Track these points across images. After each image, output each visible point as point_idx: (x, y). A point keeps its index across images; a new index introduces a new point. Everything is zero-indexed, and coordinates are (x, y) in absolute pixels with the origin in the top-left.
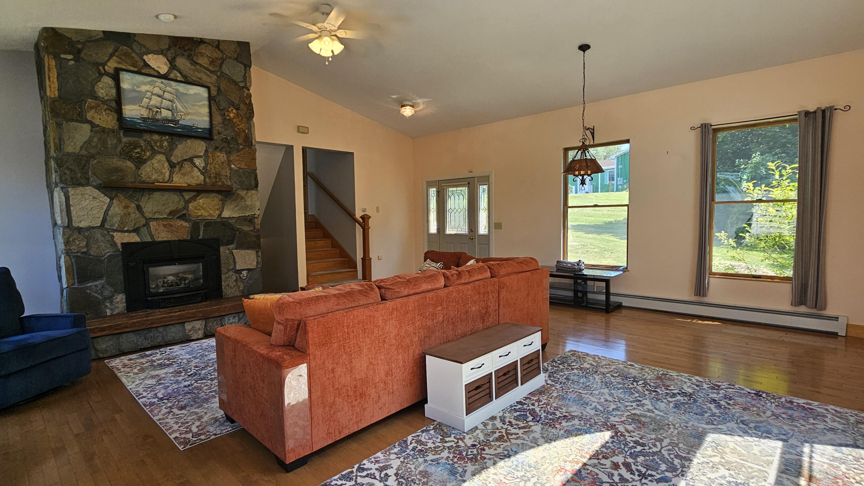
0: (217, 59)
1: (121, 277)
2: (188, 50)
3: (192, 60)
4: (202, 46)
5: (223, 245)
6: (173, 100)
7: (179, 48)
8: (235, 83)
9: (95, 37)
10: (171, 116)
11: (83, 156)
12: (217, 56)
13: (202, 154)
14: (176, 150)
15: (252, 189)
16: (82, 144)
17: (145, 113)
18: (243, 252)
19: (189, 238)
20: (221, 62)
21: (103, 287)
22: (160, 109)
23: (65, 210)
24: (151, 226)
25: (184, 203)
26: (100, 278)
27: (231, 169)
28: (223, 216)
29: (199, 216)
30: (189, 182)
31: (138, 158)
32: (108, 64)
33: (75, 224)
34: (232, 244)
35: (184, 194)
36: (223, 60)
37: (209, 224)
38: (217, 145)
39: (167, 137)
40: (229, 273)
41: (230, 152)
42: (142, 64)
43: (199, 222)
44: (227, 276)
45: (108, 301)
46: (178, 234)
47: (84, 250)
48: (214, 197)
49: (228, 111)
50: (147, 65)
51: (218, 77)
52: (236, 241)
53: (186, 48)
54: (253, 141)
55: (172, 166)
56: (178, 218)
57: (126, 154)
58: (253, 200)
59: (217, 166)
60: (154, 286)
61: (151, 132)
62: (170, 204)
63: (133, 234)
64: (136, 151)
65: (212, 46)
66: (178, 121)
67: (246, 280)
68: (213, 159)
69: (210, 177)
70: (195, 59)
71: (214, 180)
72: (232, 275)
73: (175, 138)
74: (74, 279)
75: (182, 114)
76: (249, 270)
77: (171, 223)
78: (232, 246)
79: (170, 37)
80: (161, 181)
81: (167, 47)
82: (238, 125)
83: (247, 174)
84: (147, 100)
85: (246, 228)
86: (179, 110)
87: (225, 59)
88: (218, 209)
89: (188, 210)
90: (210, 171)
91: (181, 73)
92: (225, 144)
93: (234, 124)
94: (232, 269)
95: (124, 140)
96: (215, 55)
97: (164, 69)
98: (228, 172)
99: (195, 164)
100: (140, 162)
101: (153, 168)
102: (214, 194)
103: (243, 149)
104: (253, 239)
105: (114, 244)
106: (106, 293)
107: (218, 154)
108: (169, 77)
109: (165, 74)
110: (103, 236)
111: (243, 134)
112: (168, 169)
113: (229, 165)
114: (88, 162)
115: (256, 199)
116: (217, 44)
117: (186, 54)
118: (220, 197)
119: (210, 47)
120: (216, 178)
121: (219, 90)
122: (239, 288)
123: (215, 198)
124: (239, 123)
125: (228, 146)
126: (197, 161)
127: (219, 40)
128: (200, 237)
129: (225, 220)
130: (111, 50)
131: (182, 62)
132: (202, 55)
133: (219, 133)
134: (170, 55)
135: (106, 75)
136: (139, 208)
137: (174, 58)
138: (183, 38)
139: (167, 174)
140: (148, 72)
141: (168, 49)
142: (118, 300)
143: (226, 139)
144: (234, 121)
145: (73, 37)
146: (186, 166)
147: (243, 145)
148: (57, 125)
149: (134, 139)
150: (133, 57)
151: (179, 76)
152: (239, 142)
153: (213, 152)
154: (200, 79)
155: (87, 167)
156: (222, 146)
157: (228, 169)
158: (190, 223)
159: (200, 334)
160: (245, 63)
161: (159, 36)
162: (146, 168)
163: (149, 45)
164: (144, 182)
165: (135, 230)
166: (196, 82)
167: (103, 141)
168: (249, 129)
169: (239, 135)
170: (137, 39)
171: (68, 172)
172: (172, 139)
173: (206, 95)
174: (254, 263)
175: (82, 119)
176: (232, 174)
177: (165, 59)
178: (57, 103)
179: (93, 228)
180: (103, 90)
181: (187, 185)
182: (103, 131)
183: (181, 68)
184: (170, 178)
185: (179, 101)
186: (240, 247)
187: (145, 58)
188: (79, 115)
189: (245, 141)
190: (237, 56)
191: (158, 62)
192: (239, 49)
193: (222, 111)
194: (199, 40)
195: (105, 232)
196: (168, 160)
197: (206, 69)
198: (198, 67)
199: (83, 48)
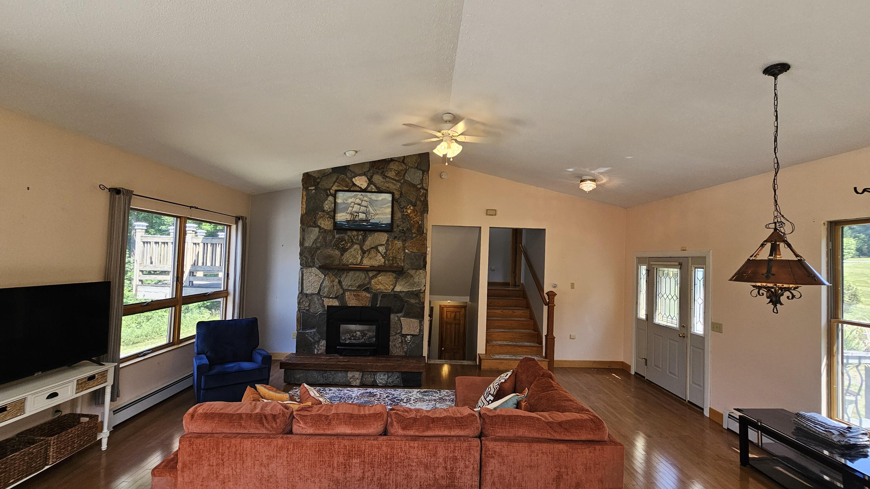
0: (401, 170)
1: (325, 329)
2: (382, 168)
3: (384, 175)
4: (392, 164)
5: (393, 313)
6: (368, 206)
7: (376, 169)
8: (414, 186)
9: (327, 172)
10: (365, 217)
11: (314, 248)
13: (384, 243)
14: (367, 242)
15: (421, 269)
16: (314, 240)
17: (349, 217)
18: (408, 320)
19: (370, 305)
20: (404, 172)
21: (314, 334)
22: (358, 213)
23: (301, 282)
24: (346, 295)
25: (368, 279)
26: (314, 328)
27: (405, 253)
28: (395, 290)
29: (379, 289)
30: (373, 264)
31: (343, 248)
32: (332, 188)
33: (305, 292)
34: (401, 312)
35: (369, 273)
36: (406, 170)
37: (385, 296)
38: (396, 235)
39: (362, 232)
40: (397, 336)
41: (405, 240)
42: (351, 184)
43: (377, 294)
45: (317, 344)
46: (362, 302)
47: (307, 308)
48: (389, 275)
49: (407, 208)
50: (354, 185)
51: (402, 184)
52: (404, 311)
53: (380, 167)
54: (425, 230)
55: (364, 252)
56: (363, 290)
57: (336, 246)
58: (420, 278)
59: (394, 252)
60: (343, 338)
61: (352, 230)
62: (359, 280)
63: (335, 300)
64: (342, 243)
65: (399, 161)
66: (369, 220)
67: (410, 343)
68: (392, 247)
69: (388, 260)
70: (386, 174)
71: (391, 262)
72: (399, 338)
73: (367, 233)
74: (301, 326)
75: (372, 215)
76: (413, 335)
77: (359, 294)
78: (401, 314)
79: (370, 162)
80: (355, 263)
81: (368, 169)
83: (417, 257)
84: (351, 208)
85: (413, 301)
86: (371, 212)
87: (408, 170)
88: (392, 285)
89: (371, 284)
90: (389, 255)
91: (375, 186)
92: (403, 234)
93: (410, 218)
94: (399, 333)
95: (337, 236)
96: (401, 168)
97: (364, 185)
98: (402, 256)
99: (379, 250)
100: (344, 250)
101: (351, 255)
102: (390, 273)
103: (416, 237)
104: (418, 310)
105: (323, 306)
106: (316, 338)
107: (396, 242)
108: (367, 190)
109: (365, 189)
110: (318, 300)
111: (417, 225)
112: (361, 255)
113: (404, 250)
114: (316, 252)
115: (423, 277)
116: (403, 160)
117: (380, 171)
118: (395, 275)
119: (397, 163)
120: (393, 260)
121: (401, 193)
122: (403, 349)
123: (391, 276)
124: (415, 217)
125: (405, 235)
126: (381, 249)
127: (405, 157)
128: (378, 306)
129: (397, 293)
130: (335, 179)
131: (377, 179)
132: (391, 170)
133: (398, 226)
134: (369, 175)
135: (330, 195)
136: (340, 282)
137: (372, 176)
138: (379, 161)
139: (360, 258)
140: (354, 190)
141: (368, 171)
142: (322, 344)
143: (403, 230)
144: (411, 216)
145: (316, 175)
146: (372, 252)
147: (416, 234)
148: (303, 230)
149: (342, 235)
150: (347, 181)
151: (374, 188)
152: (413, 232)
153: (393, 240)
154: (388, 188)
155: (314, 255)
156: (400, 236)
157: (402, 254)
158: (372, 295)
159: (358, 382)
160: (423, 169)
161: (364, 163)
162: (347, 255)
163: (357, 171)
164: (344, 265)
165: (336, 298)
166: (385, 191)
167: (324, 238)
168: (422, 220)
169: (414, 226)
170: (350, 168)
171: (304, 259)
172: (365, 233)
173: (390, 199)
174: (418, 330)
175: (316, 225)
176: (405, 257)
177: (366, 178)
178: (304, 217)
179: (314, 294)
180: (328, 205)
181: (370, 266)
182: (325, 232)
183: (376, 182)
184: (361, 261)
185: (372, 206)
186: (406, 315)
187: (353, 180)
188: (314, 223)
189: (418, 230)
190: (418, 164)
191: (361, 182)
192: (419, 159)
193: (402, 209)
194: (390, 160)
195: (320, 297)
196: (361, 249)
197: (393, 179)
198: (388, 179)
199: (320, 181)
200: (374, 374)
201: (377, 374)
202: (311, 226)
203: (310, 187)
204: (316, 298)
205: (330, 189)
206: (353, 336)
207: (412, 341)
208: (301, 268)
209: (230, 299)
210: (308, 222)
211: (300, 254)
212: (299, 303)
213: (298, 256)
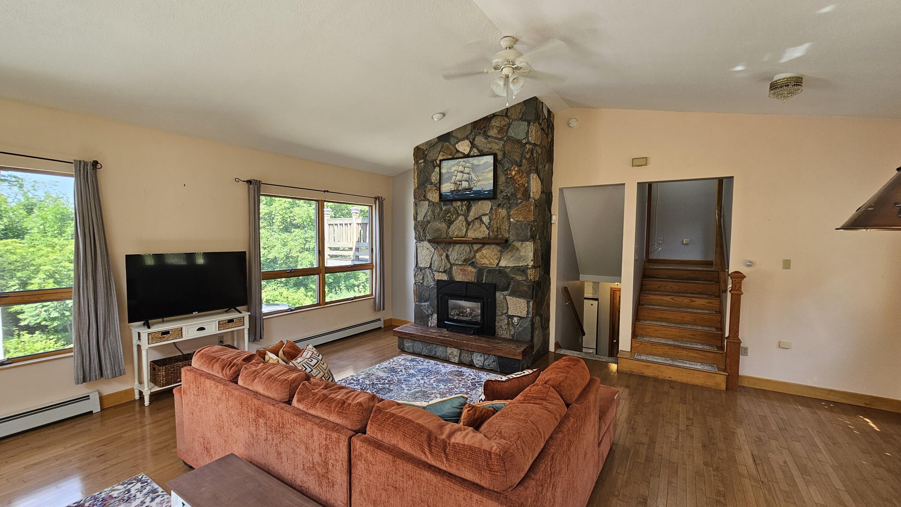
0: (504, 126)
1: (436, 302)
3: (487, 135)
4: (494, 120)
5: (499, 291)
6: (470, 172)
7: (478, 129)
8: (519, 142)
9: (434, 142)
10: (468, 186)
11: (425, 222)
13: (488, 212)
14: (471, 212)
15: (528, 241)
16: (425, 214)
17: (452, 187)
18: (515, 299)
19: (476, 281)
20: (507, 127)
21: (428, 308)
22: (461, 182)
23: (416, 257)
24: (453, 269)
25: (473, 253)
26: (427, 301)
27: (510, 223)
28: (500, 265)
29: (484, 264)
30: (477, 236)
31: (449, 220)
32: (438, 159)
33: (419, 265)
34: (507, 290)
35: (474, 246)
36: (509, 125)
37: (490, 271)
38: (500, 203)
39: (466, 202)
40: (503, 316)
41: (510, 208)
42: (455, 151)
43: (482, 269)
44: (501, 318)
45: (430, 317)
46: (468, 277)
47: (421, 282)
48: (493, 248)
49: (511, 170)
50: (458, 151)
51: (505, 142)
52: (510, 289)
53: (482, 127)
54: (531, 193)
55: (468, 224)
56: (469, 265)
57: (443, 219)
58: (526, 251)
59: (499, 221)
60: (452, 313)
62: (465, 253)
63: (444, 274)
64: (448, 215)
65: (502, 116)
66: (472, 188)
67: (517, 326)
68: (496, 215)
69: (493, 231)
70: (489, 133)
71: (496, 233)
72: (505, 319)
74: (417, 299)
75: (475, 182)
76: (521, 318)
77: (465, 268)
78: (506, 292)
79: (471, 123)
80: (460, 236)
81: (470, 132)
82: (519, 181)
83: (523, 226)
84: (455, 177)
85: (519, 278)
86: (473, 179)
87: (512, 123)
88: (496, 259)
89: (475, 258)
90: (493, 226)
91: (478, 149)
92: (507, 201)
93: (514, 180)
94: (505, 313)
95: (443, 208)
96: (503, 123)
97: (467, 150)
99: (482, 221)
100: (450, 223)
101: (457, 227)
102: (494, 246)
103: (521, 203)
104: (525, 288)
105: (434, 280)
106: (430, 312)
107: (500, 210)
108: (469, 155)
109: (467, 154)
110: (430, 274)
111: (522, 189)
112: (466, 227)
113: (509, 219)
114: (426, 226)
115: (530, 250)
116: (506, 113)
117: (482, 132)
118: (499, 248)
119: (499, 118)
120: (497, 231)
121: (504, 153)
122: (510, 332)
123: (495, 249)
124: (520, 179)
125: (509, 202)
126: (484, 219)
127: (507, 109)
128: (483, 282)
129: (502, 269)
130: (440, 148)
131: (480, 140)
132: (493, 127)
133: (501, 192)
134: (471, 137)
135: (436, 166)
136: (447, 256)
137: (474, 138)
138: (480, 120)
139: (465, 230)
140: (458, 157)
142: (434, 318)
143: (507, 196)
144: (515, 178)
145: (424, 148)
146: (477, 223)
147: (521, 199)
148: (416, 205)
149: (448, 207)
150: (450, 149)
151: (476, 153)
152: (518, 197)
153: (496, 209)
154: (490, 149)
155: (425, 229)
156: (503, 203)
157: (507, 223)
158: (477, 270)
160: (529, 119)
161: (465, 126)
162: (453, 227)
163: (459, 136)
164: (451, 238)
165: (445, 272)
166: (487, 153)
167: (433, 211)
168: (529, 182)
169: (519, 190)
170: (453, 134)
171: (418, 233)
172: (470, 203)
173: (492, 161)
174: (525, 311)
175: (425, 198)
176: (511, 227)
177: (469, 142)
178: (416, 192)
179: (426, 268)
180: (434, 177)
181: (473, 239)
182: (434, 204)
183: (479, 145)
184: (466, 234)
185: (473, 172)
186: (512, 294)
187: (457, 146)
188: (424, 196)
189: (523, 195)
190: (522, 115)
191: (464, 147)
192: (524, 108)
193: (506, 171)
194: (492, 116)
195: (431, 271)
196: (466, 220)
197: (496, 138)
198: (490, 139)
199: (428, 153)
200: (471, 354)
201: (474, 354)
202: (422, 200)
203: (420, 160)
204: (428, 271)
205: (436, 160)
206: (463, 312)
207: (519, 325)
208: (416, 244)
209: (374, 271)
210: (420, 196)
211: (414, 228)
212: (415, 277)
213: (413, 230)
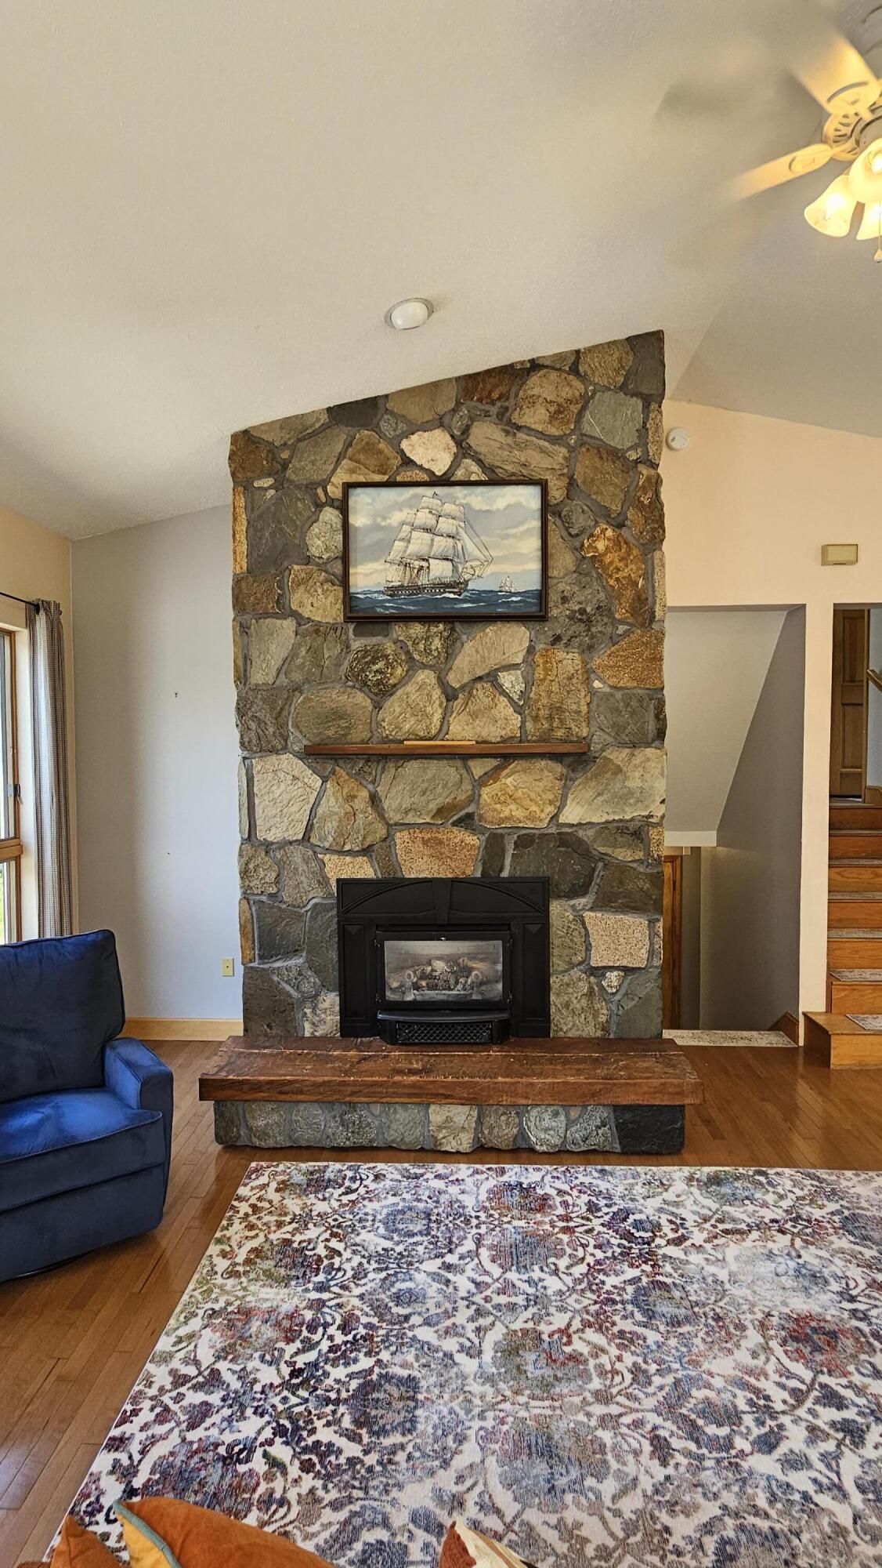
0: (569, 401)
1: (334, 955)
2: (499, 399)
3: (509, 422)
4: (535, 379)
5: (559, 897)
6: (458, 533)
7: (480, 400)
8: (616, 455)
9: (314, 424)
10: (450, 574)
11: (282, 688)
12: (569, 396)
13: (519, 660)
14: (460, 657)
15: (648, 745)
16: (280, 662)
17: (395, 576)
18: (611, 919)
19: (478, 874)
20: (579, 406)
21: (300, 974)
22: (427, 561)
23: (246, 805)
24: (398, 841)
25: (470, 787)
26: (296, 952)
27: (592, 692)
28: (562, 819)
29: (503, 820)
30: (484, 734)
31: (379, 683)
32: (333, 479)
33: (261, 835)
34: (584, 893)
35: (471, 763)
36: (586, 400)
37: (526, 841)
38: (559, 632)
39: (441, 626)
40: (572, 972)
41: (590, 648)
42: (397, 462)
43: (502, 836)
44: (566, 979)
45: (308, 1005)
46: (453, 865)
47: (273, 890)
48: (541, 770)
49: (592, 535)
50: (408, 462)
51: (572, 450)
52: (594, 888)
53: (495, 395)
54: (657, 608)
55: (450, 695)
56: (454, 824)
57: (357, 679)
58: (647, 776)
59: (555, 688)
60: (395, 985)
62: (439, 790)
63: (360, 859)
64: (375, 668)
65: (559, 370)
66: (466, 582)
67: (617, 997)
68: (546, 670)
69: (536, 719)
70: (515, 418)
71: (546, 726)
72: (580, 978)
73: (458, 627)
74: (254, 949)
75: (475, 563)
76: (626, 970)
77: (440, 836)
78: (583, 901)
79: (458, 379)
80: (422, 734)
81: (452, 405)
82: (618, 570)
83: (634, 703)
84: (402, 544)
85: (624, 855)
86: (469, 555)
87: (592, 397)
88: (551, 803)
89: (478, 804)
90: (538, 700)
91: (480, 462)
92: (582, 627)
93: (605, 568)
94: (581, 963)
95: (356, 644)
96: (566, 393)
97: (441, 462)
98: (583, 702)
99: (501, 685)
100: (382, 692)
101: (408, 705)
102: (543, 763)
103: (626, 634)
104: (641, 884)
105: (324, 881)
106: (306, 987)
107: (561, 655)
108: (452, 479)
109: (445, 474)
110: (306, 862)
111: (629, 593)
112: (441, 705)
113: (587, 681)
114: (288, 701)
115: (657, 772)
116: (573, 364)
117: (494, 410)
118: (559, 768)
119: (554, 375)
120: (550, 718)
121: (572, 483)
122: (597, 1016)
123: (546, 773)
124: (621, 565)
125: (589, 630)
126: (507, 680)
127: (578, 352)
128: (505, 874)
129: (570, 830)
130: (339, 447)
131: (486, 436)
132: (532, 401)
133: (565, 600)
134: (457, 424)
135: (326, 503)
136: (374, 800)
137: (468, 427)
138: (489, 372)
139: (437, 716)
140: (409, 479)
141: (454, 411)
142: (326, 1005)
143: (583, 611)
144: (607, 560)
145: (276, 437)
146: (480, 693)
147: (628, 624)
148: (243, 630)
149: (375, 640)
150: (380, 452)
151: (477, 473)
152: (617, 616)
153: (547, 651)
154: (524, 465)
155: (285, 713)
156: (570, 632)
157: (583, 694)
158: (483, 838)
159: (465, 1143)
160: (643, 392)
161: (436, 385)
162: (394, 706)
163: (415, 411)
164: (386, 740)
165: (366, 851)
166: (513, 478)
167: (315, 653)
168: (649, 575)
169: (619, 596)
170: (391, 405)
171: (253, 726)
172: (453, 629)
174: (643, 951)
175: (284, 611)
176: (594, 706)
177: (448, 437)
178: (243, 585)
179: (291, 843)
180: (322, 538)
181: (477, 742)
182: (317, 631)
183: (483, 450)
184: (441, 726)
185: (471, 532)
186: (604, 903)
187: (405, 445)
188: (278, 602)
189: (634, 612)
190: (627, 378)
191: (431, 449)
192: (631, 358)
193: (576, 539)
194: (528, 365)
195: (310, 853)
196: (442, 683)
197: (541, 435)
198: (522, 436)
199: (291, 457)
200: (517, 1113)
201: (528, 1112)
202: (267, 615)
203: (259, 478)
204: (297, 855)
205: (324, 484)
206: (429, 976)
208: (245, 758)
209: (29, 864)
210: (259, 601)
211: (238, 709)
212: (245, 874)
213: (232, 717)
